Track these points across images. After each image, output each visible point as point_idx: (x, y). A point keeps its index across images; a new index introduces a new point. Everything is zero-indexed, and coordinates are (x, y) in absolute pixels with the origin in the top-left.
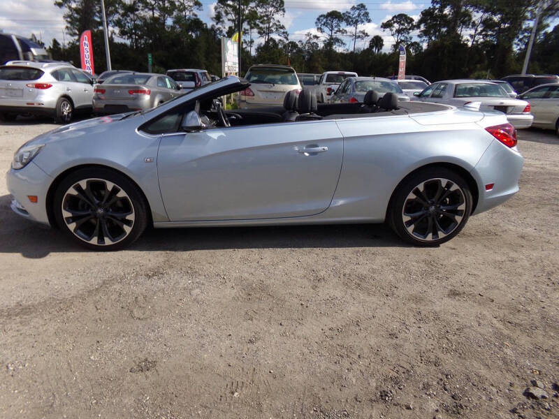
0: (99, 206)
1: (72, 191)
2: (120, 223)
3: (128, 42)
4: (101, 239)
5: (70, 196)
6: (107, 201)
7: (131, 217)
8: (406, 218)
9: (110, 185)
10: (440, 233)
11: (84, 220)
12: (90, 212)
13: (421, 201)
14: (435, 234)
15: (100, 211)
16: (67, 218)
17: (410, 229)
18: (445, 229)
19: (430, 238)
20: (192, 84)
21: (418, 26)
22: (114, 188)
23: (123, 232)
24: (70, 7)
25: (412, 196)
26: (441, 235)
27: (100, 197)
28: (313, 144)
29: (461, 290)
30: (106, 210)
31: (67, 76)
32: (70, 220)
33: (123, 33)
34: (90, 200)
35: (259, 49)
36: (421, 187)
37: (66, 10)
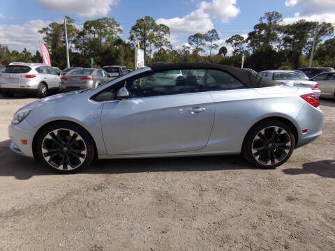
0: (65, 145)
1: (48, 137)
2: (77, 156)
3: (80, 52)
4: (65, 166)
5: (48, 140)
6: (70, 142)
7: (84, 152)
8: (254, 151)
9: (72, 133)
10: (275, 160)
11: (55, 154)
12: (59, 149)
13: (263, 141)
14: (273, 161)
15: (66, 149)
16: (45, 154)
17: (257, 158)
18: (279, 158)
19: (269, 163)
20: (117, 74)
21: (247, 41)
22: (75, 134)
23: (79, 162)
24: (47, 33)
25: (257, 137)
26: (277, 161)
27: (65, 140)
28: (197, 106)
29: (294, 196)
30: (69, 148)
31: (45, 71)
32: (46, 155)
33: (77, 47)
34: (59, 142)
35: (155, 54)
36: (263, 132)
37: (44, 35)
